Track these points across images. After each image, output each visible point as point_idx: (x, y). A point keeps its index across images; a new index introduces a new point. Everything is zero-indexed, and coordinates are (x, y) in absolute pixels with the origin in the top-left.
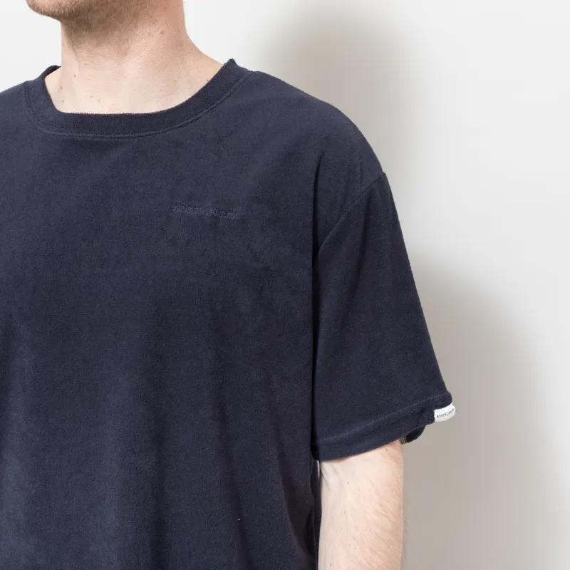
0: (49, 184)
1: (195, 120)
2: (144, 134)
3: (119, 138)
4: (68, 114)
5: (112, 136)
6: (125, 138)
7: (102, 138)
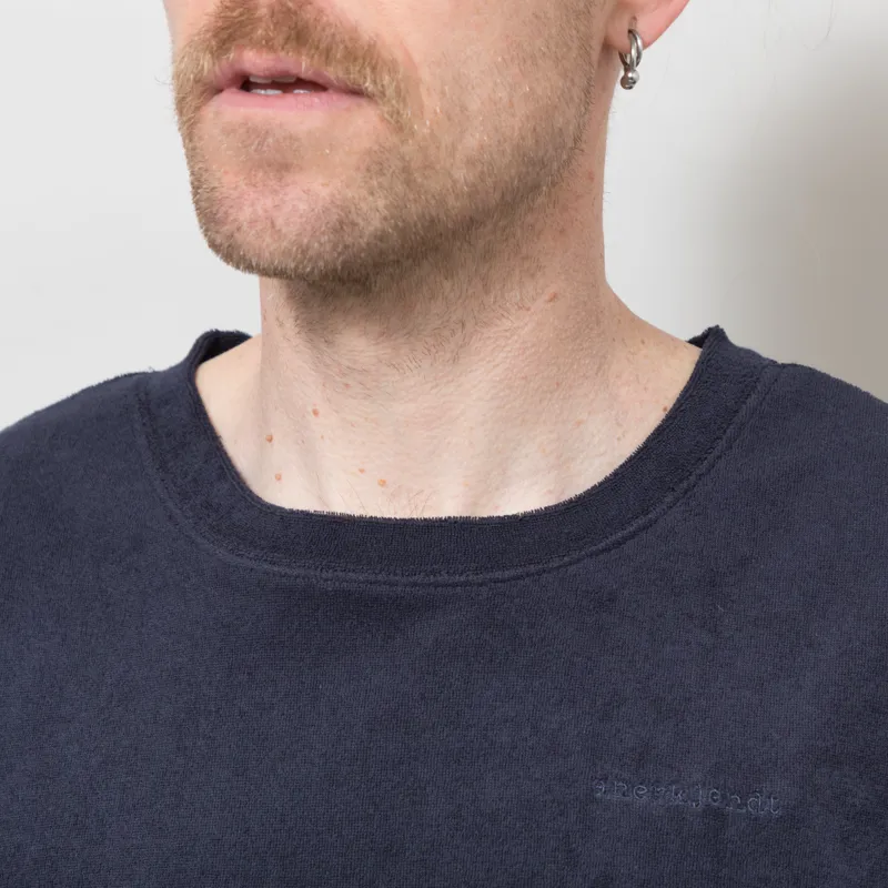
0: (241, 714)
1: (645, 528)
2: (507, 574)
3: (436, 585)
4: (292, 512)
5: (418, 578)
6: (455, 585)
7: (391, 584)
